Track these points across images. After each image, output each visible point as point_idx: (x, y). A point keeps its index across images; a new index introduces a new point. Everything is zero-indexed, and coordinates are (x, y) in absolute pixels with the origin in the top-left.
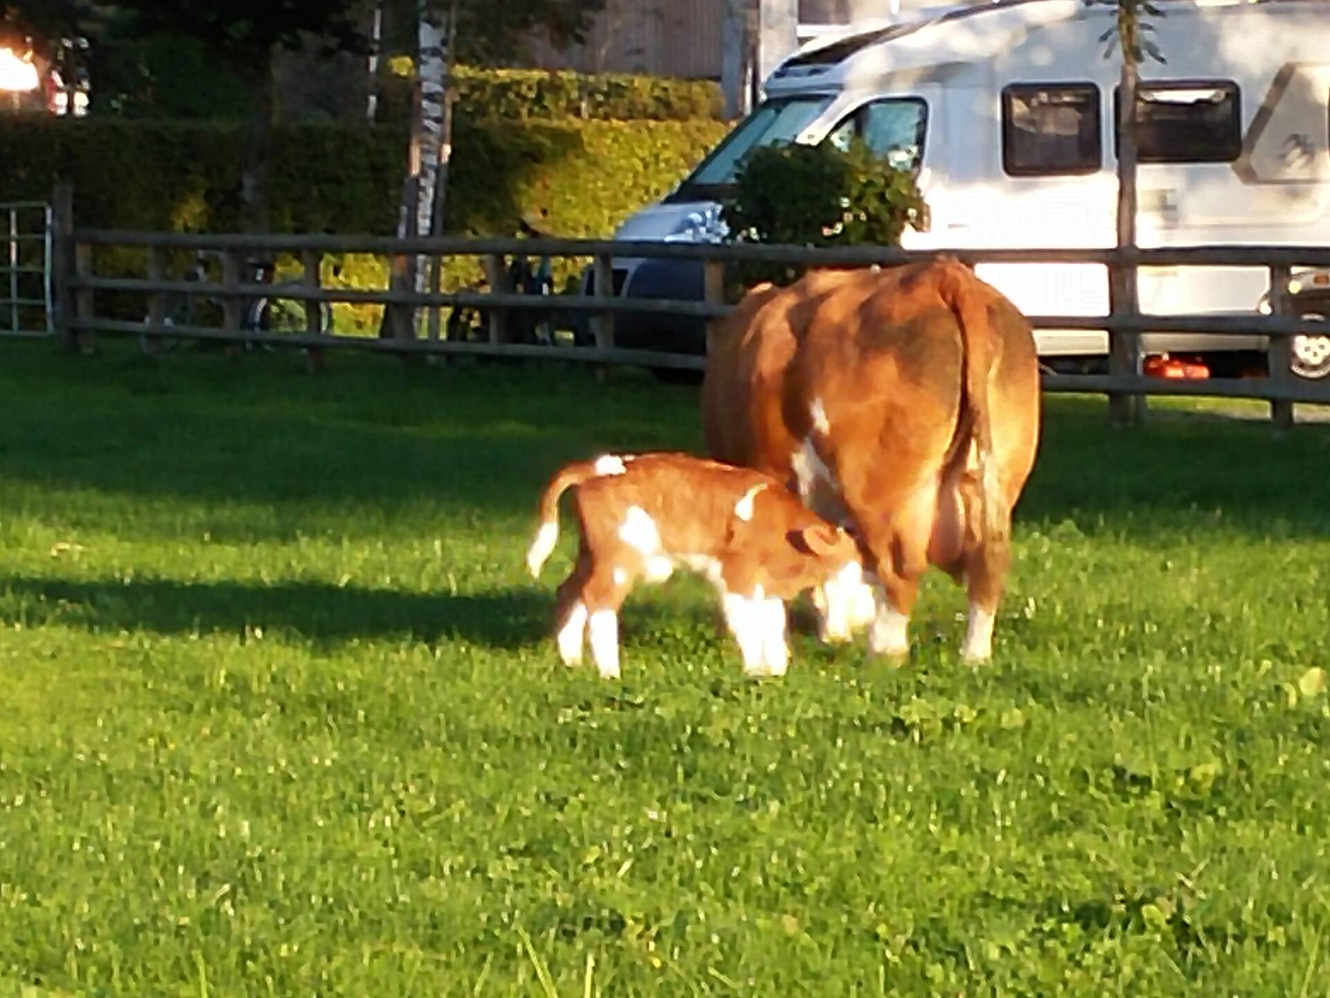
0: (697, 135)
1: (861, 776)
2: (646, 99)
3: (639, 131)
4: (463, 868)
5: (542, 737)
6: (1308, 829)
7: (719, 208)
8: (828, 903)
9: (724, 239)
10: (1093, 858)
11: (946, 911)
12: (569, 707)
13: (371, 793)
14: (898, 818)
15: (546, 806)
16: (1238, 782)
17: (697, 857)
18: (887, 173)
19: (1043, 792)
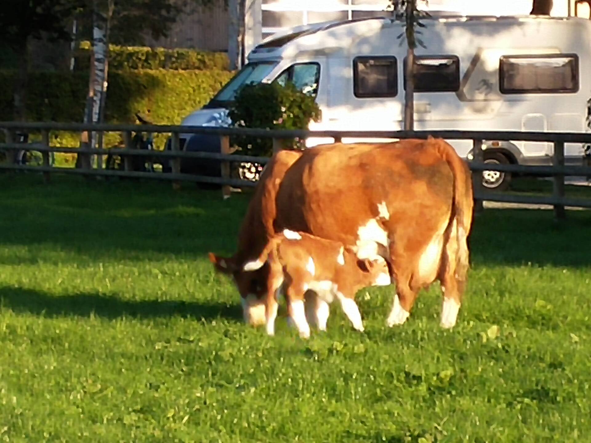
0: (217, 77)
1: (291, 375)
2: (194, 60)
3: (191, 75)
4: (112, 419)
5: (148, 356)
6: (492, 400)
7: (227, 111)
8: (277, 435)
9: (229, 125)
10: (396, 415)
11: (330, 440)
12: (160, 341)
13: (71, 382)
14: (308, 395)
15: (150, 389)
16: (460, 378)
17: (218, 414)
18: (302, 96)
19: (374, 383)
